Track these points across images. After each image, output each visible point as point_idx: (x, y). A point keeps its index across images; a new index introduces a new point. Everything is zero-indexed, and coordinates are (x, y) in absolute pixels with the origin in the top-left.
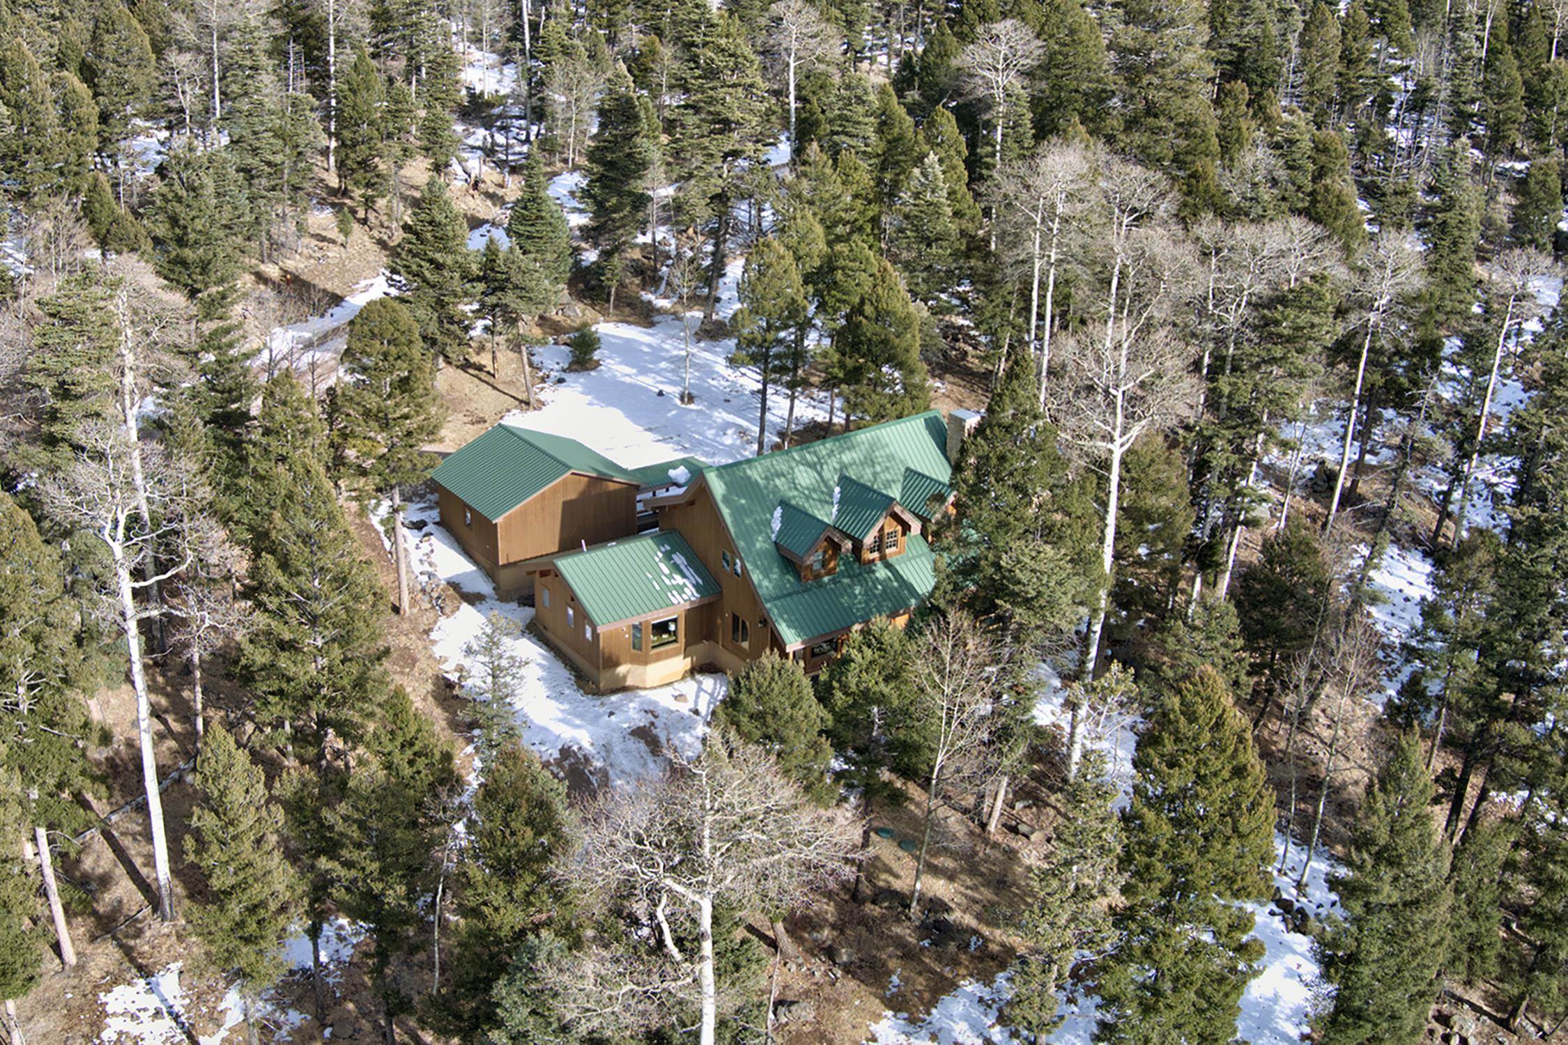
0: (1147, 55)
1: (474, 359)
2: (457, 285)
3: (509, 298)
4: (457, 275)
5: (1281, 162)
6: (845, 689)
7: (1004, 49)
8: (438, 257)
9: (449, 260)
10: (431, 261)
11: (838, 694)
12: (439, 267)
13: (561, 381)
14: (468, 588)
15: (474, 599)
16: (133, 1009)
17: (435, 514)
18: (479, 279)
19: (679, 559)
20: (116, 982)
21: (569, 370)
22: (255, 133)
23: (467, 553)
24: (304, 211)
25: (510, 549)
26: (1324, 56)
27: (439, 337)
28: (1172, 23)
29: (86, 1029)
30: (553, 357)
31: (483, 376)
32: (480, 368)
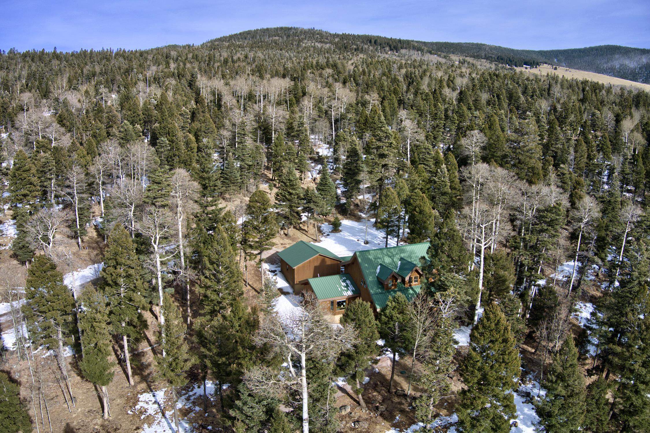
0: (519, 143)
1: (303, 228)
2: (296, 200)
3: (312, 205)
4: (296, 197)
5: (559, 180)
6: (385, 315)
7: (475, 140)
8: (291, 191)
9: (294, 192)
10: (289, 192)
11: (383, 317)
12: (291, 194)
13: (328, 235)
14: (285, 290)
15: (285, 293)
16: (147, 400)
17: (280, 269)
18: (303, 199)
19: (348, 282)
20: (144, 392)
21: (332, 232)
22: (243, 155)
23: (287, 281)
24: (258, 182)
25: (298, 278)
26: (581, 156)
27: (290, 217)
28: (527, 133)
29: (131, 404)
30: (326, 227)
31: (304, 232)
32: (304, 230)
